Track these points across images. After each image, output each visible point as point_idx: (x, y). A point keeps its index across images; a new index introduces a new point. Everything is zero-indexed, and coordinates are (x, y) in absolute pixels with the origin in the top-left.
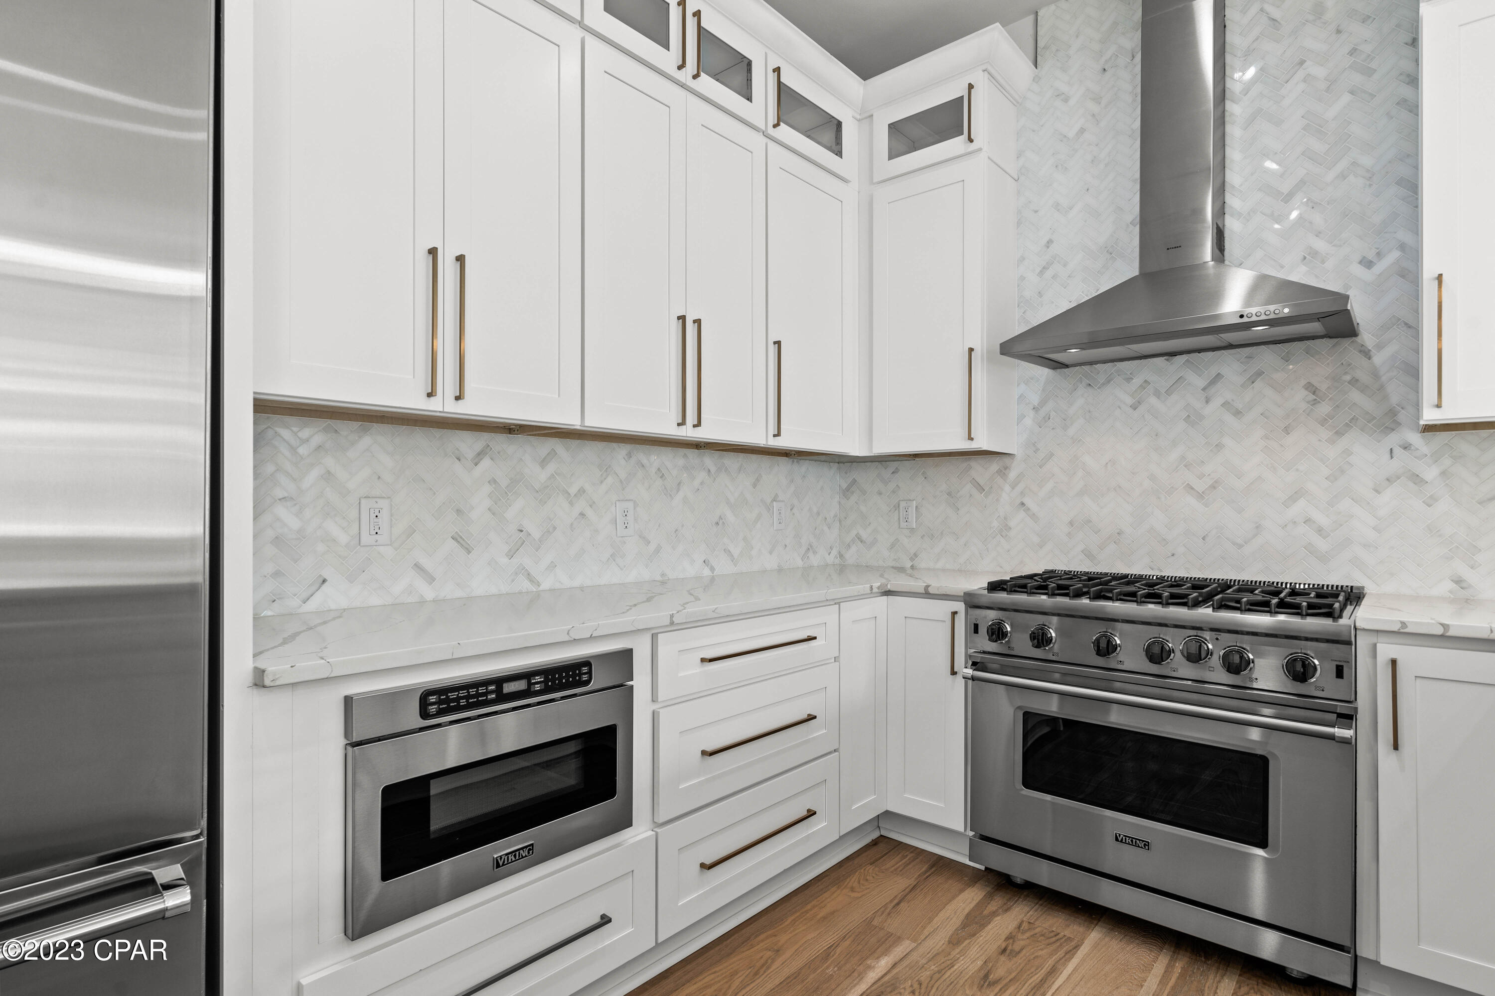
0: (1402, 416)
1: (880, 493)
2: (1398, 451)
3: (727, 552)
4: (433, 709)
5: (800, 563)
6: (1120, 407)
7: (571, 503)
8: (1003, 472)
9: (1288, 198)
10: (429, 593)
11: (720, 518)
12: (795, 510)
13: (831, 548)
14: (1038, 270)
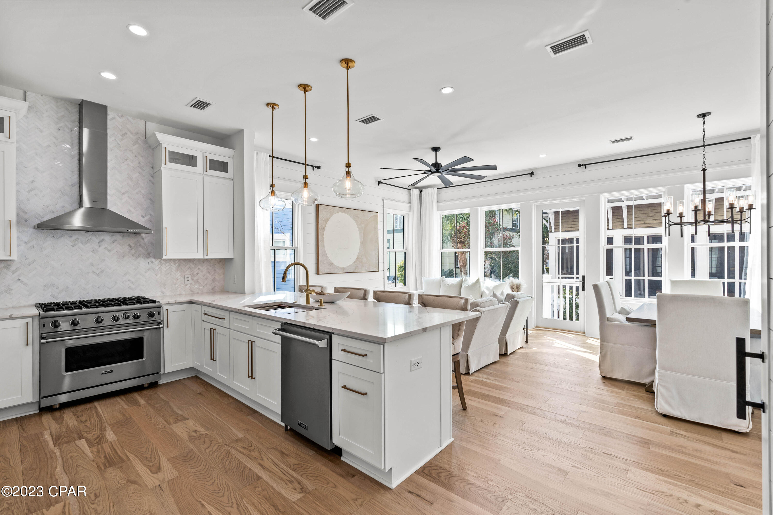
0: (151, 255)
6: (67, 246)
9: (123, 194)
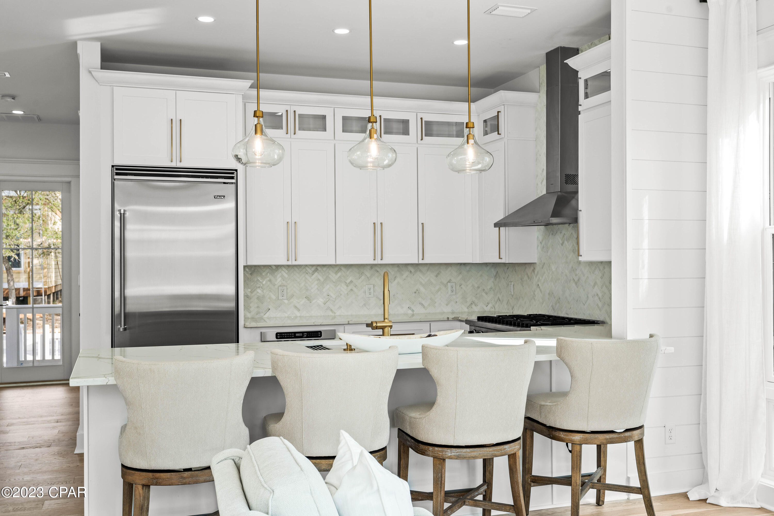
1: (504, 278)
3: (422, 305)
4: (279, 337)
5: (466, 310)
6: (559, 244)
7: (347, 286)
8: (534, 271)
10: (298, 314)
11: (417, 290)
12: (462, 286)
13: (488, 303)
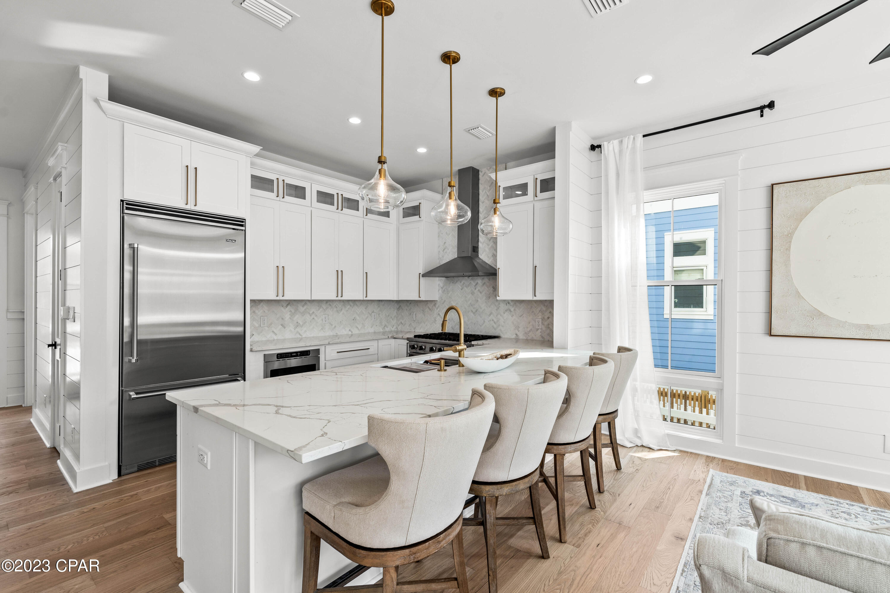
1: (406, 310)
2: (507, 304)
3: (357, 327)
4: (279, 357)
5: (382, 330)
6: (459, 289)
7: (311, 316)
8: (435, 305)
10: (275, 338)
11: (355, 318)
12: (380, 315)
13: (394, 326)
14: (443, 250)
